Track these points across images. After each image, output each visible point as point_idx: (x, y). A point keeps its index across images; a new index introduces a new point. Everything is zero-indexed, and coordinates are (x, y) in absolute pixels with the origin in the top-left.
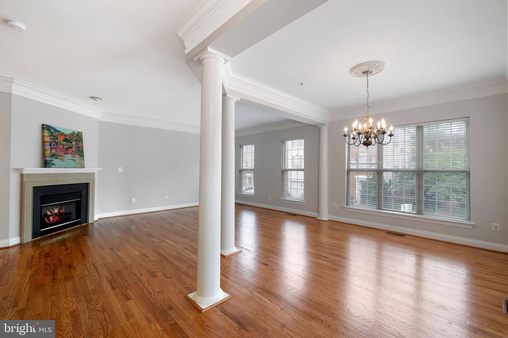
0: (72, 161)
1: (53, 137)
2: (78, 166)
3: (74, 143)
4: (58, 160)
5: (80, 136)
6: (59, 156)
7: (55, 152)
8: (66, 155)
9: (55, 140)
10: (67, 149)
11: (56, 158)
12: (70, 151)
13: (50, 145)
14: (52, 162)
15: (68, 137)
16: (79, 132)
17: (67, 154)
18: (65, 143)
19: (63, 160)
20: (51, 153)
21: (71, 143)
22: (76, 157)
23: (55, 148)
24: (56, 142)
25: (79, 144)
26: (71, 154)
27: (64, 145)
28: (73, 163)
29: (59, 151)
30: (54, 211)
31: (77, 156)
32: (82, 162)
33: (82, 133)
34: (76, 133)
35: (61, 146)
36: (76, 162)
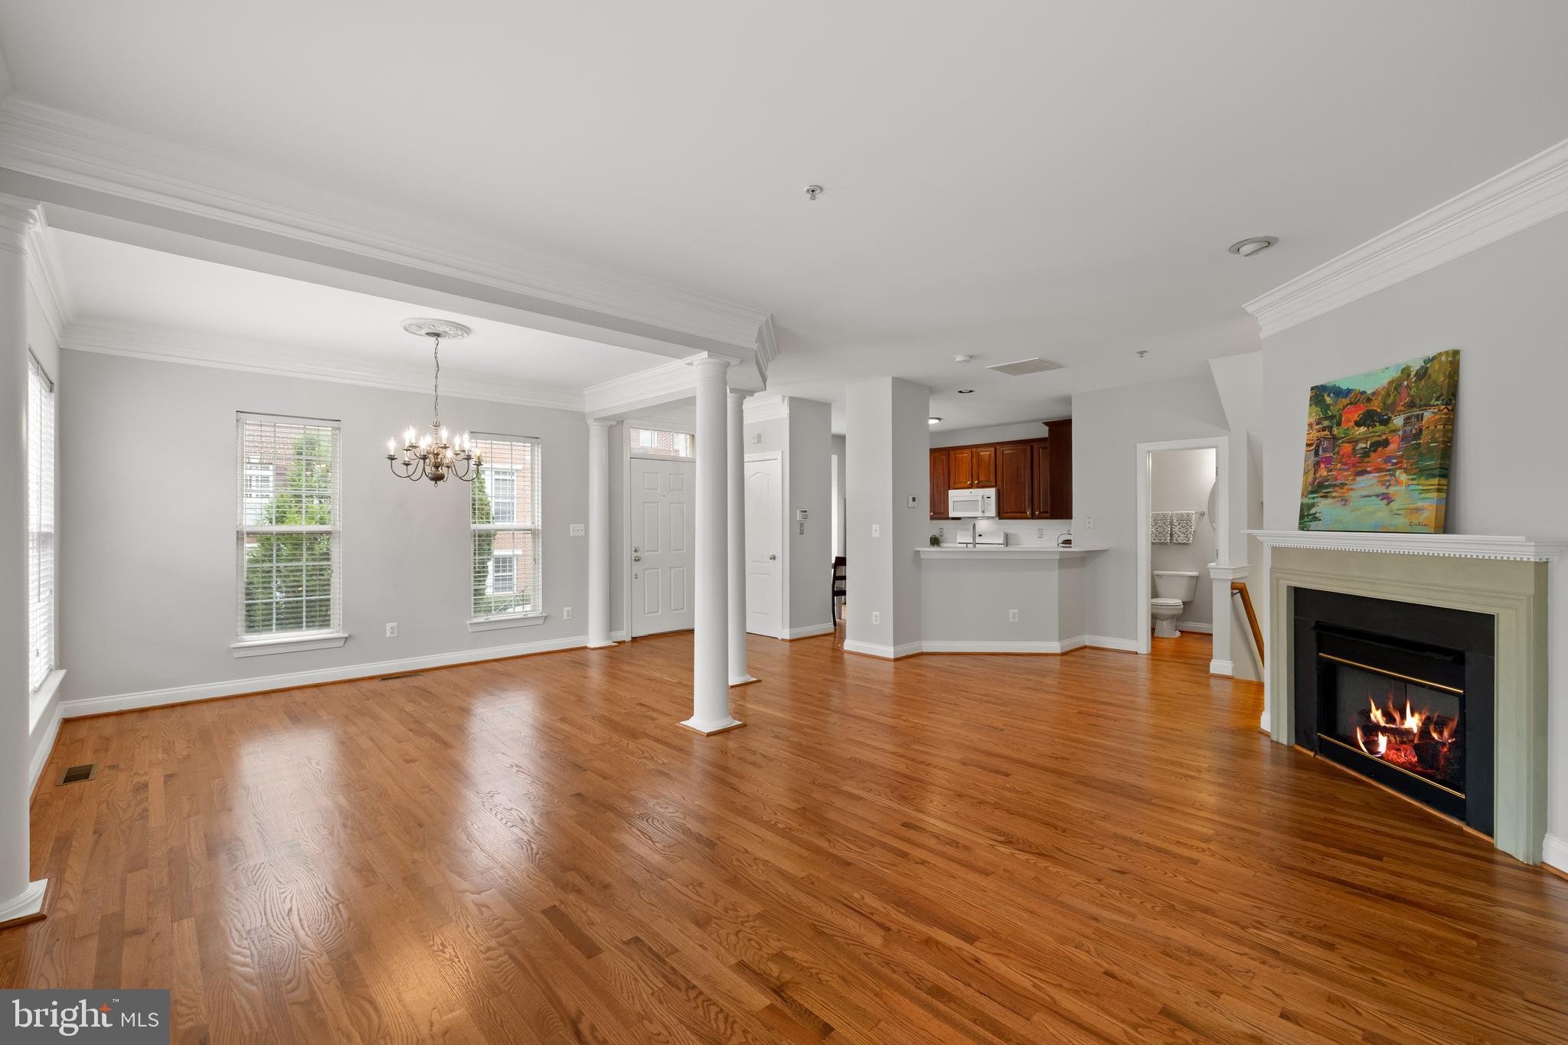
0: (1377, 501)
1: (1326, 423)
2: (1400, 521)
3: (1398, 421)
4: (1329, 501)
5: (1433, 376)
6: (1335, 485)
7: (1325, 473)
8: (1359, 479)
9: (1330, 428)
10: (1366, 453)
11: (1325, 497)
12: (1376, 459)
13: (1316, 454)
14: (1313, 511)
15: (1376, 406)
16: (1434, 358)
17: (1363, 473)
18: (1363, 429)
19: (1345, 501)
20: (1315, 479)
21: (1385, 422)
22: (1398, 482)
23: (1328, 461)
24: (1335, 438)
25: (1420, 418)
26: (1378, 470)
27: (1357, 442)
28: (1379, 511)
29: (1339, 466)
31: (1403, 477)
32: (1420, 504)
33: (1459, 353)
34: (1416, 366)
35: (1348, 447)
36: (1394, 505)
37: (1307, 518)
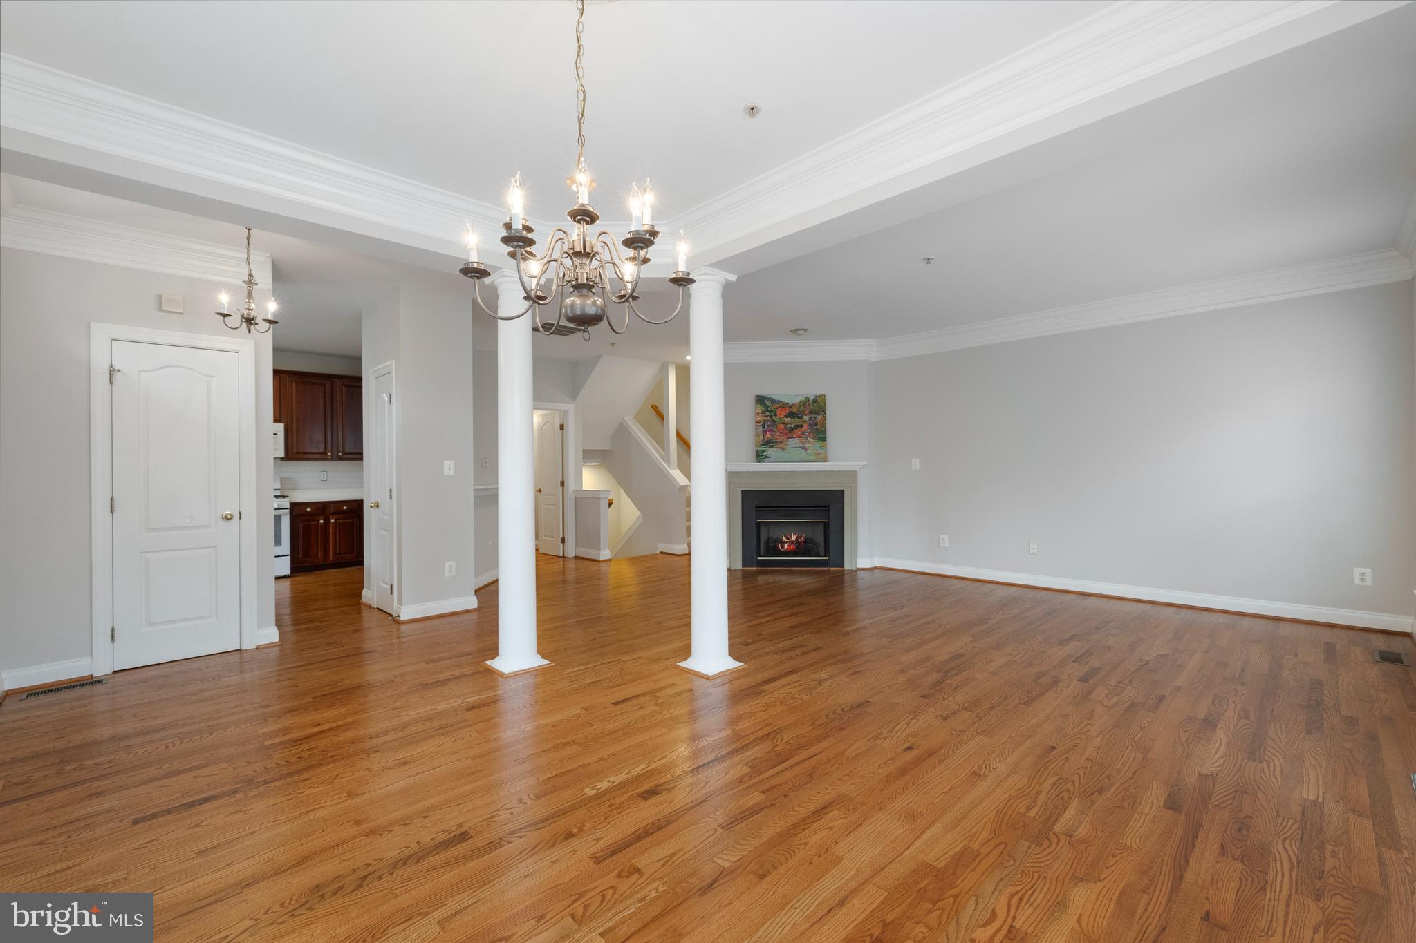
0: (801, 450)
1: (768, 414)
2: (812, 458)
3: (806, 418)
4: (774, 449)
5: (820, 403)
6: (777, 442)
7: (770, 437)
8: (790, 440)
9: (771, 417)
10: (792, 430)
11: (772, 447)
12: (798, 432)
13: (764, 427)
14: (765, 453)
15: (794, 410)
16: (819, 396)
17: (792, 437)
18: (789, 419)
19: (783, 449)
20: (764, 439)
21: (801, 418)
22: (809, 442)
23: (771, 431)
24: (773, 421)
25: (816, 418)
26: (800, 437)
27: (787, 424)
28: (803, 454)
29: (778, 434)
30: (791, 537)
31: (812, 440)
32: (820, 451)
33: (824, 396)
34: (812, 398)
35: (782, 426)
36: (809, 451)
37: (760, 457)
